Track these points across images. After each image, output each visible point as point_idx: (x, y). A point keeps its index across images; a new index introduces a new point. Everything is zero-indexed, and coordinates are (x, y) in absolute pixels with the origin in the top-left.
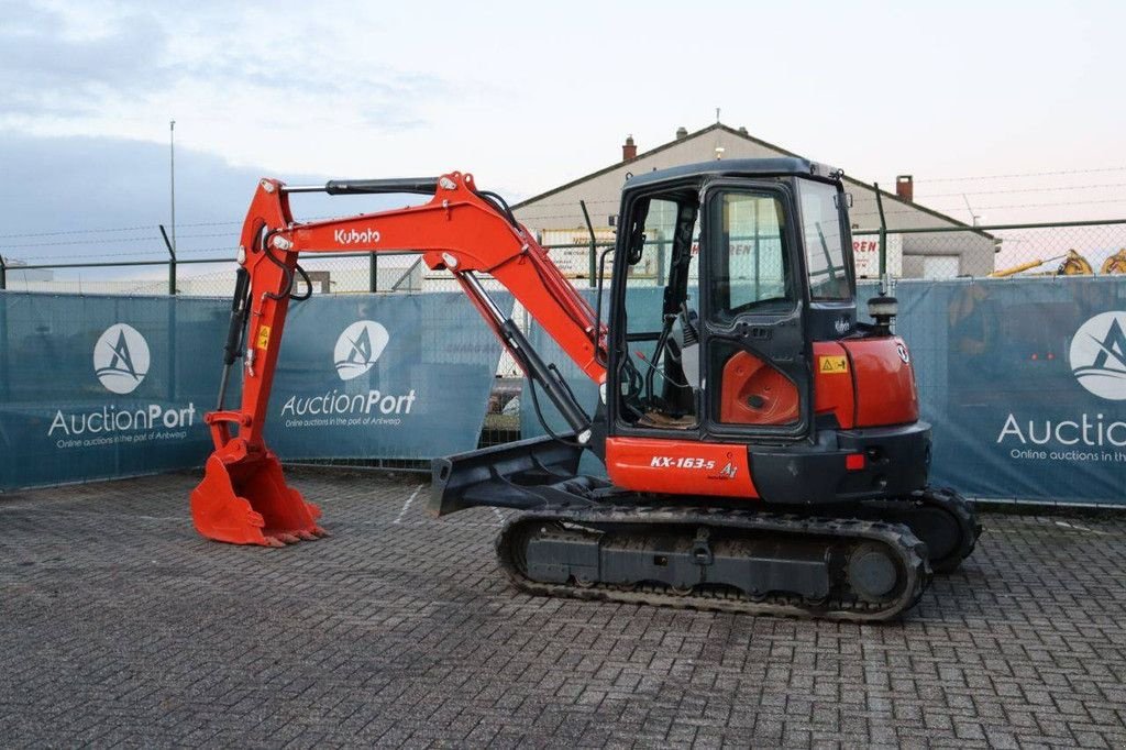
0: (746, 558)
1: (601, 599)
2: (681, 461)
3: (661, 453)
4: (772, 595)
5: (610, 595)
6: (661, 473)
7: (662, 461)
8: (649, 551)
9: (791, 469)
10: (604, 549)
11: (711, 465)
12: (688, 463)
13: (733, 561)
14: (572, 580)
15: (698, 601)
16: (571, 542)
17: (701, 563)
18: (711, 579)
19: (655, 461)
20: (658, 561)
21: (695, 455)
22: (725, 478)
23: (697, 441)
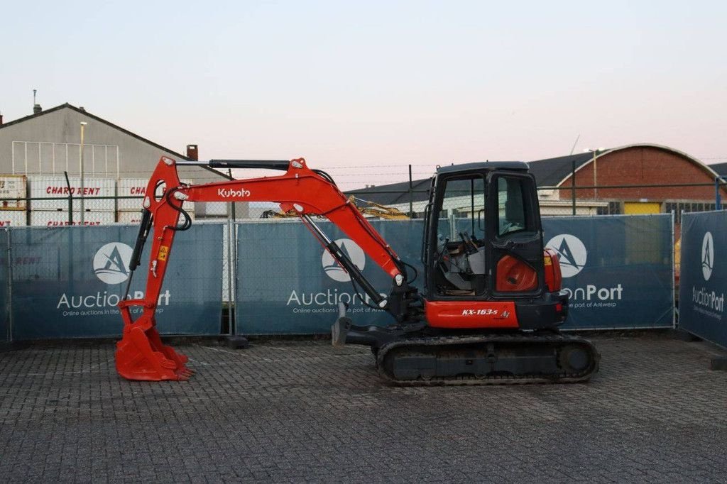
0: (514, 357)
1: (441, 385)
2: (479, 311)
3: (468, 308)
4: (527, 375)
5: (446, 382)
6: (468, 318)
7: (468, 312)
8: (462, 358)
9: (537, 311)
10: (438, 359)
11: (495, 312)
12: (483, 312)
13: (507, 359)
14: (419, 377)
15: (492, 381)
16: (420, 357)
17: (492, 362)
18: (496, 369)
19: (465, 312)
20: (467, 363)
21: (487, 308)
22: (503, 318)
23: (486, 301)
